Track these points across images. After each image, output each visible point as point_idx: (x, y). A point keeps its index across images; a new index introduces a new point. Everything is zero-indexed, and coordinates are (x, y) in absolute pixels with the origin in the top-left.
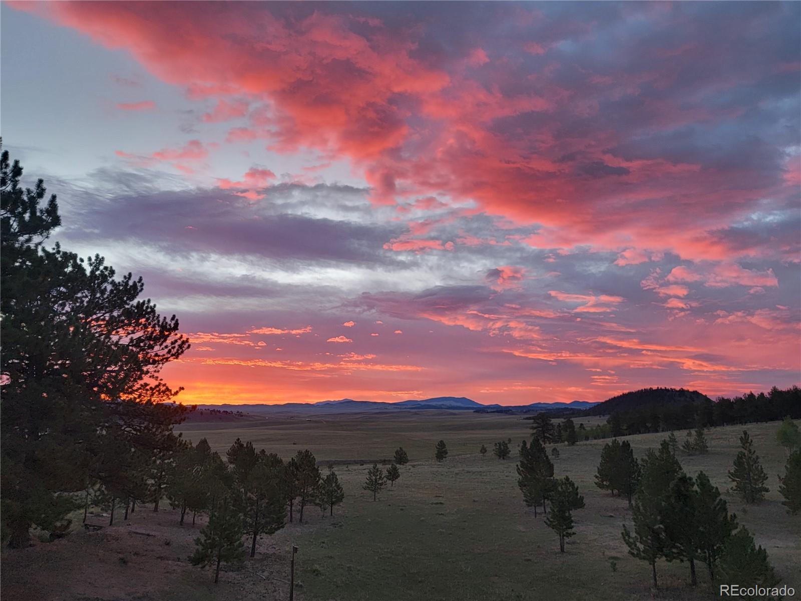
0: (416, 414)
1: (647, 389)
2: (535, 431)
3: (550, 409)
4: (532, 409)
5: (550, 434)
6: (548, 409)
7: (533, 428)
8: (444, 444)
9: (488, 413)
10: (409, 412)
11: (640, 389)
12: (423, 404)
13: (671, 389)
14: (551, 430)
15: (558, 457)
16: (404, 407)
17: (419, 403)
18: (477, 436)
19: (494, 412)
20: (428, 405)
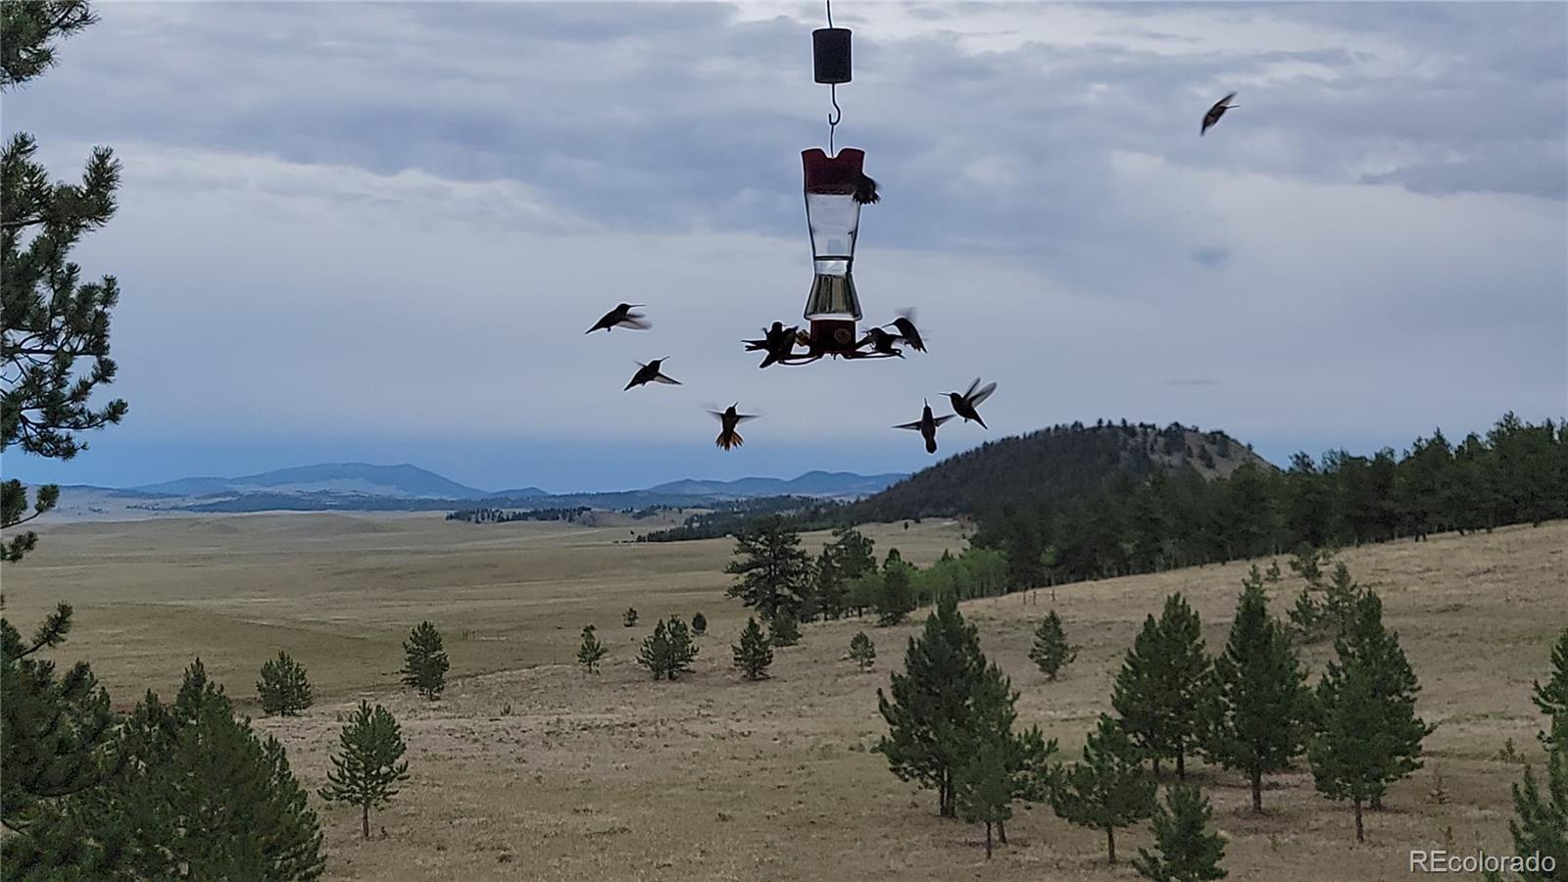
0: (224, 528)
1: (1064, 429)
2: (742, 578)
3: (729, 503)
4: (663, 502)
5: (795, 590)
6: (719, 504)
7: (736, 569)
8: (434, 635)
9: (501, 520)
10: (195, 522)
11: (1042, 427)
12: (246, 490)
13: (1141, 425)
14: (798, 573)
15: (870, 664)
16: (173, 502)
17: (230, 486)
18: (477, 605)
19: (524, 517)
20: (266, 495)
